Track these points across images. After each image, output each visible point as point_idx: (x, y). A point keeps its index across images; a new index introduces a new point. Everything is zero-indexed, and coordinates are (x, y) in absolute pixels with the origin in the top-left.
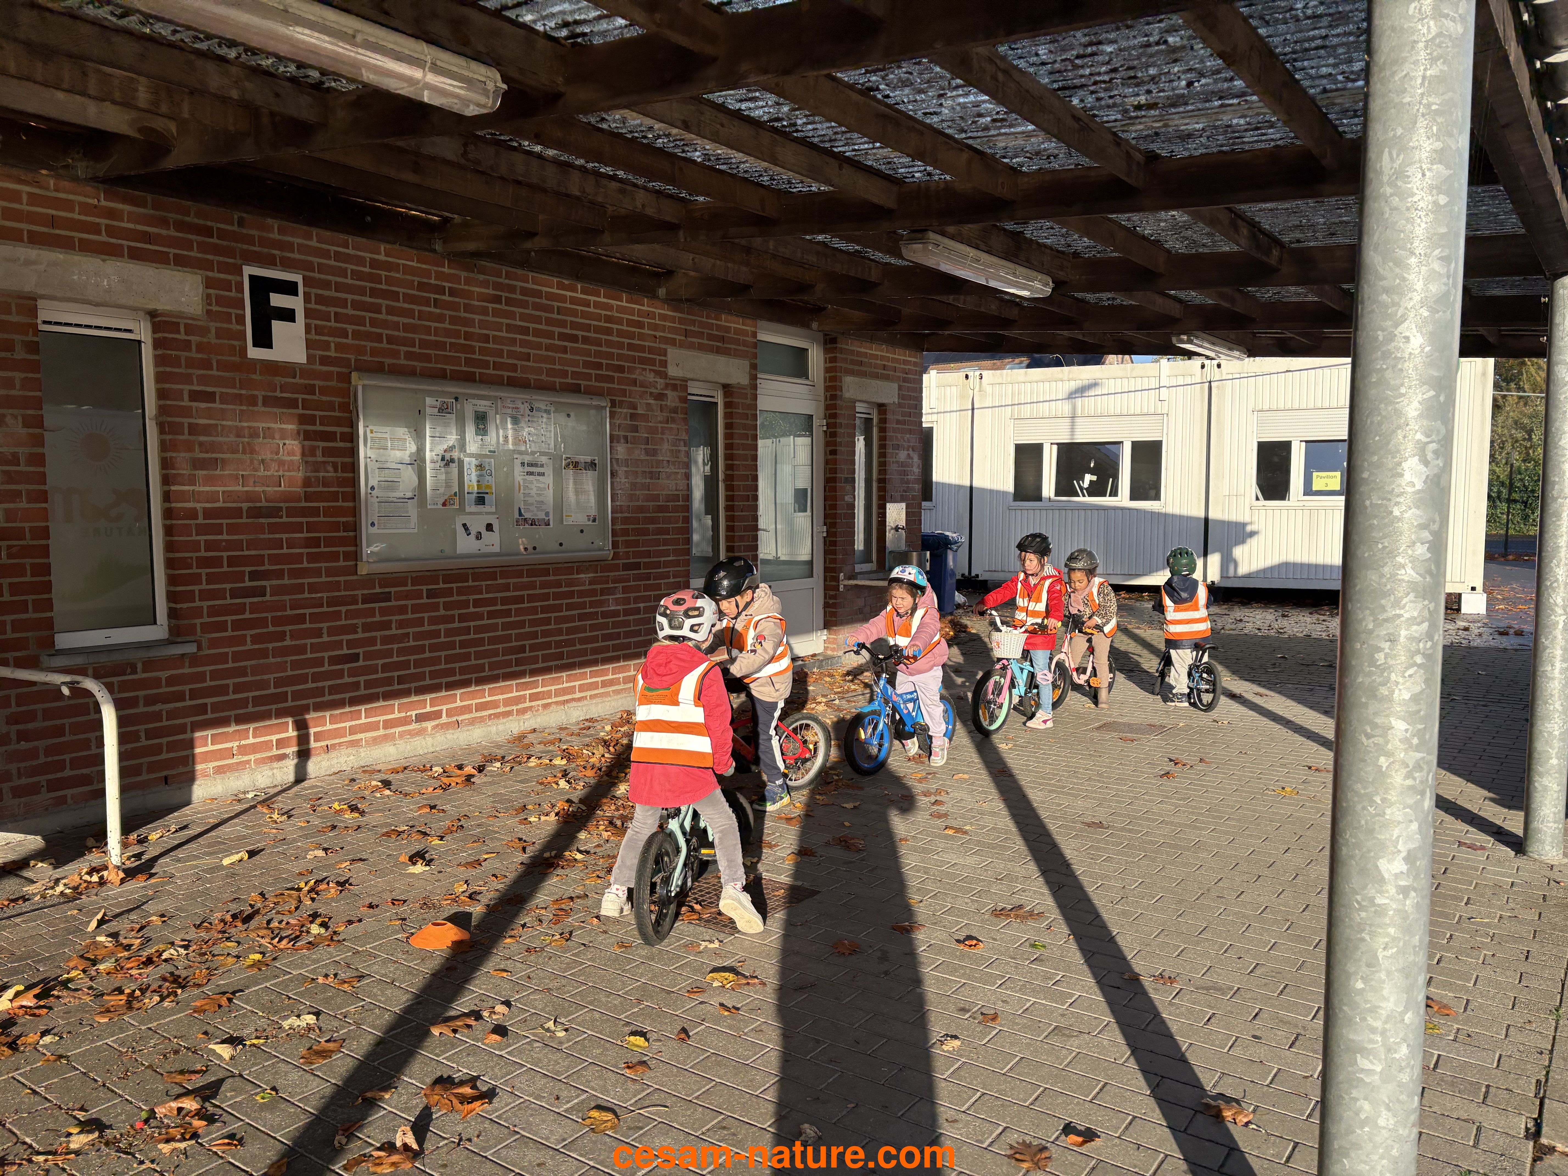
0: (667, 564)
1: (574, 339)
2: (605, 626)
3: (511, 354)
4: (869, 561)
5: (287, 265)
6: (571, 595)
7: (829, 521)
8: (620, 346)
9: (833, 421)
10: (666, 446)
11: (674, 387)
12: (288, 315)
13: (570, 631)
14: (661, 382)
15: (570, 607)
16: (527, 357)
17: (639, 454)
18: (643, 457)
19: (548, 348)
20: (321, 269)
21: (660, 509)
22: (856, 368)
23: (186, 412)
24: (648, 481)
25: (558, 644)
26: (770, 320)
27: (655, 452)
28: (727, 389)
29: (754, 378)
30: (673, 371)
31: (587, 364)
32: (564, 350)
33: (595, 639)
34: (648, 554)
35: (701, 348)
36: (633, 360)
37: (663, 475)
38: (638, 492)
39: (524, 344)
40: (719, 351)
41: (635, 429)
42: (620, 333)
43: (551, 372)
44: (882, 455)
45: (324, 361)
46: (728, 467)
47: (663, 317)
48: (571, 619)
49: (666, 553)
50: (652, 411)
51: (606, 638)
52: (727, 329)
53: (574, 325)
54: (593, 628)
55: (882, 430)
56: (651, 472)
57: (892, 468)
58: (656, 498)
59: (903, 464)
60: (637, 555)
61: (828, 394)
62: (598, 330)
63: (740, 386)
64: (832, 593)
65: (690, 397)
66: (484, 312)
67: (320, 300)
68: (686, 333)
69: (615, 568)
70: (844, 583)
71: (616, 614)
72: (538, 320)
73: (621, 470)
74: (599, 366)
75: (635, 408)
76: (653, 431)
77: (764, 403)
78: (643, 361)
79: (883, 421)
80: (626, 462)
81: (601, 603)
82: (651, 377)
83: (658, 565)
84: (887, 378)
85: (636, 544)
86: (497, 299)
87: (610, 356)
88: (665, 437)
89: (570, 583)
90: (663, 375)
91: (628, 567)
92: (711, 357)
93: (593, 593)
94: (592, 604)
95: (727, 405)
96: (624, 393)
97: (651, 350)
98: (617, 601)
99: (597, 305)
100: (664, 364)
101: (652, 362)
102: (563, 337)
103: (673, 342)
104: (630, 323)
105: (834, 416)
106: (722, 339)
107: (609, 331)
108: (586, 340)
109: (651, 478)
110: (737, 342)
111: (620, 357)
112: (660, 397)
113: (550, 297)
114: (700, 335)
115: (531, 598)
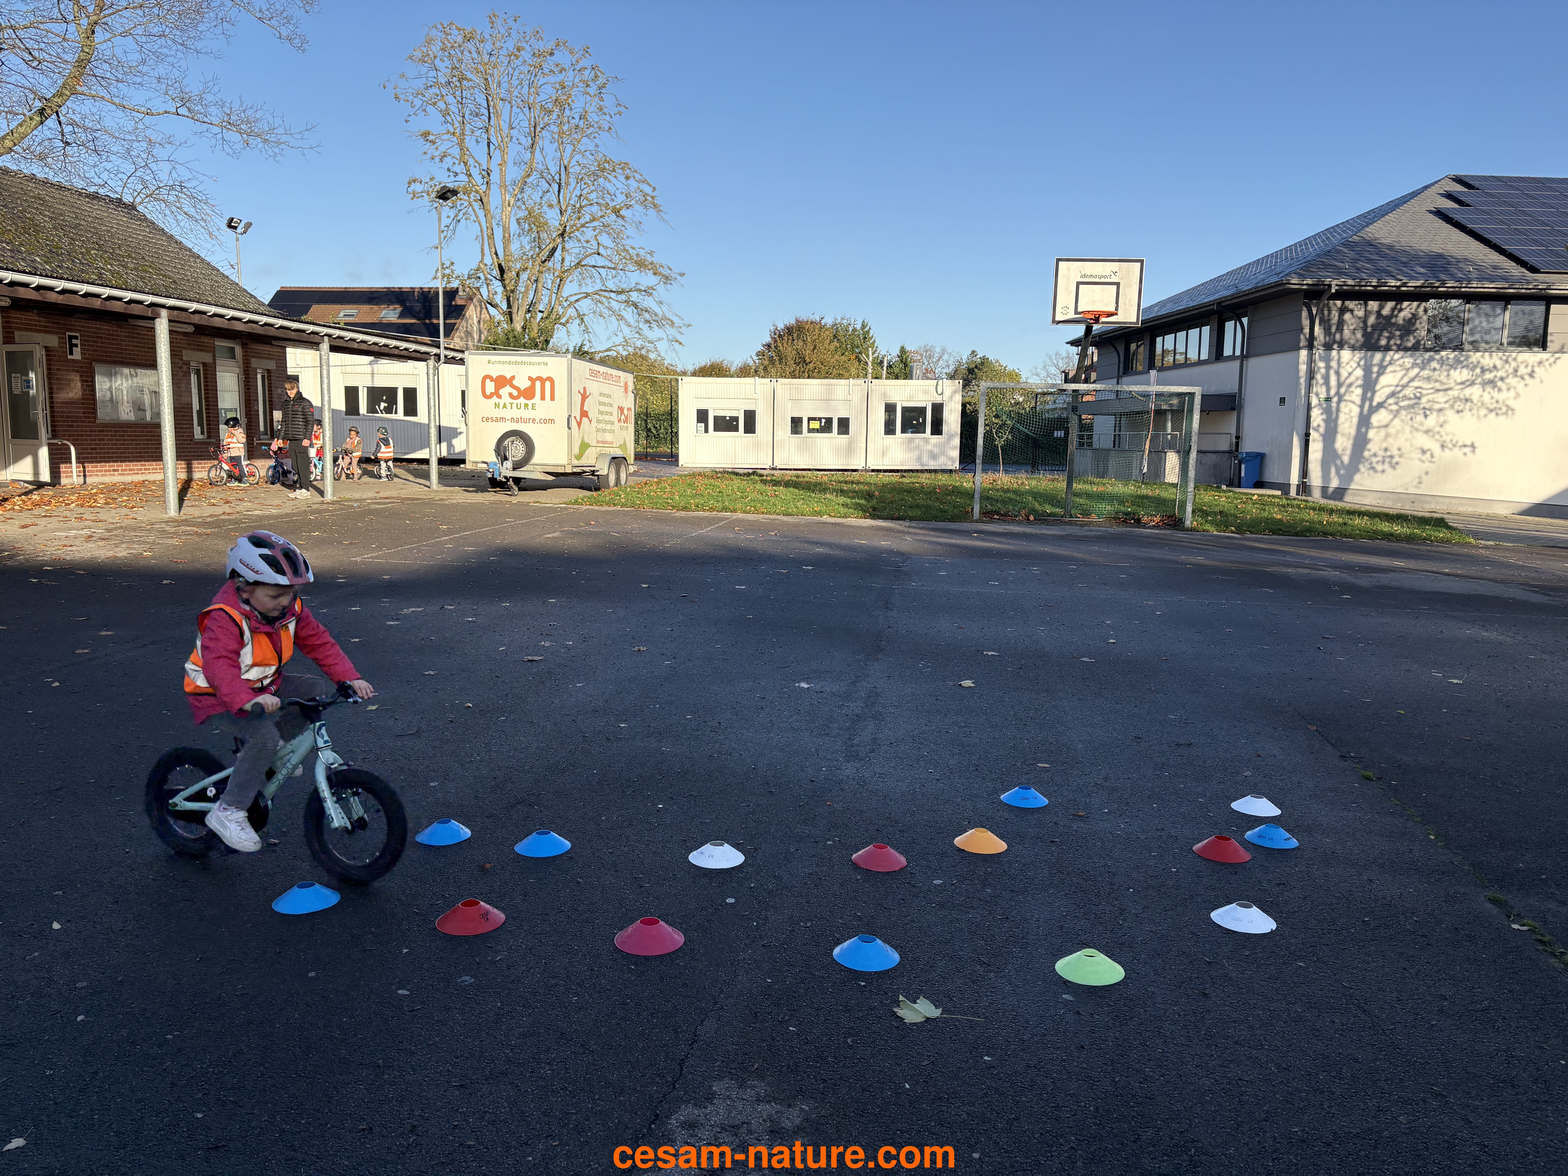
3: (134, 355)
4: (266, 434)
5: (76, 331)
6: (155, 436)
7: (248, 416)
9: (249, 376)
11: (186, 364)
12: (77, 346)
16: (138, 355)
19: (145, 352)
20: (84, 331)
21: (184, 408)
22: (258, 355)
23: (55, 374)
28: (204, 364)
29: (216, 360)
30: (185, 358)
32: (149, 352)
35: (194, 350)
40: (201, 350)
44: (270, 390)
45: (86, 359)
47: (181, 339)
49: (185, 424)
52: (204, 342)
55: (270, 380)
58: (181, 404)
61: (246, 366)
63: (209, 363)
67: (84, 340)
68: (189, 344)
70: (256, 442)
77: (219, 369)
79: (270, 375)
82: (178, 361)
83: (183, 428)
84: (270, 359)
90: (182, 360)
92: (198, 352)
95: (204, 370)
97: (177, 351)
100: (182, 356)
101: (178, 355)
102: (148, 348)
103: (184, 348)
106: (203, 346)
110: (207, 347)
112: (181, 367)
114: (194, 345)
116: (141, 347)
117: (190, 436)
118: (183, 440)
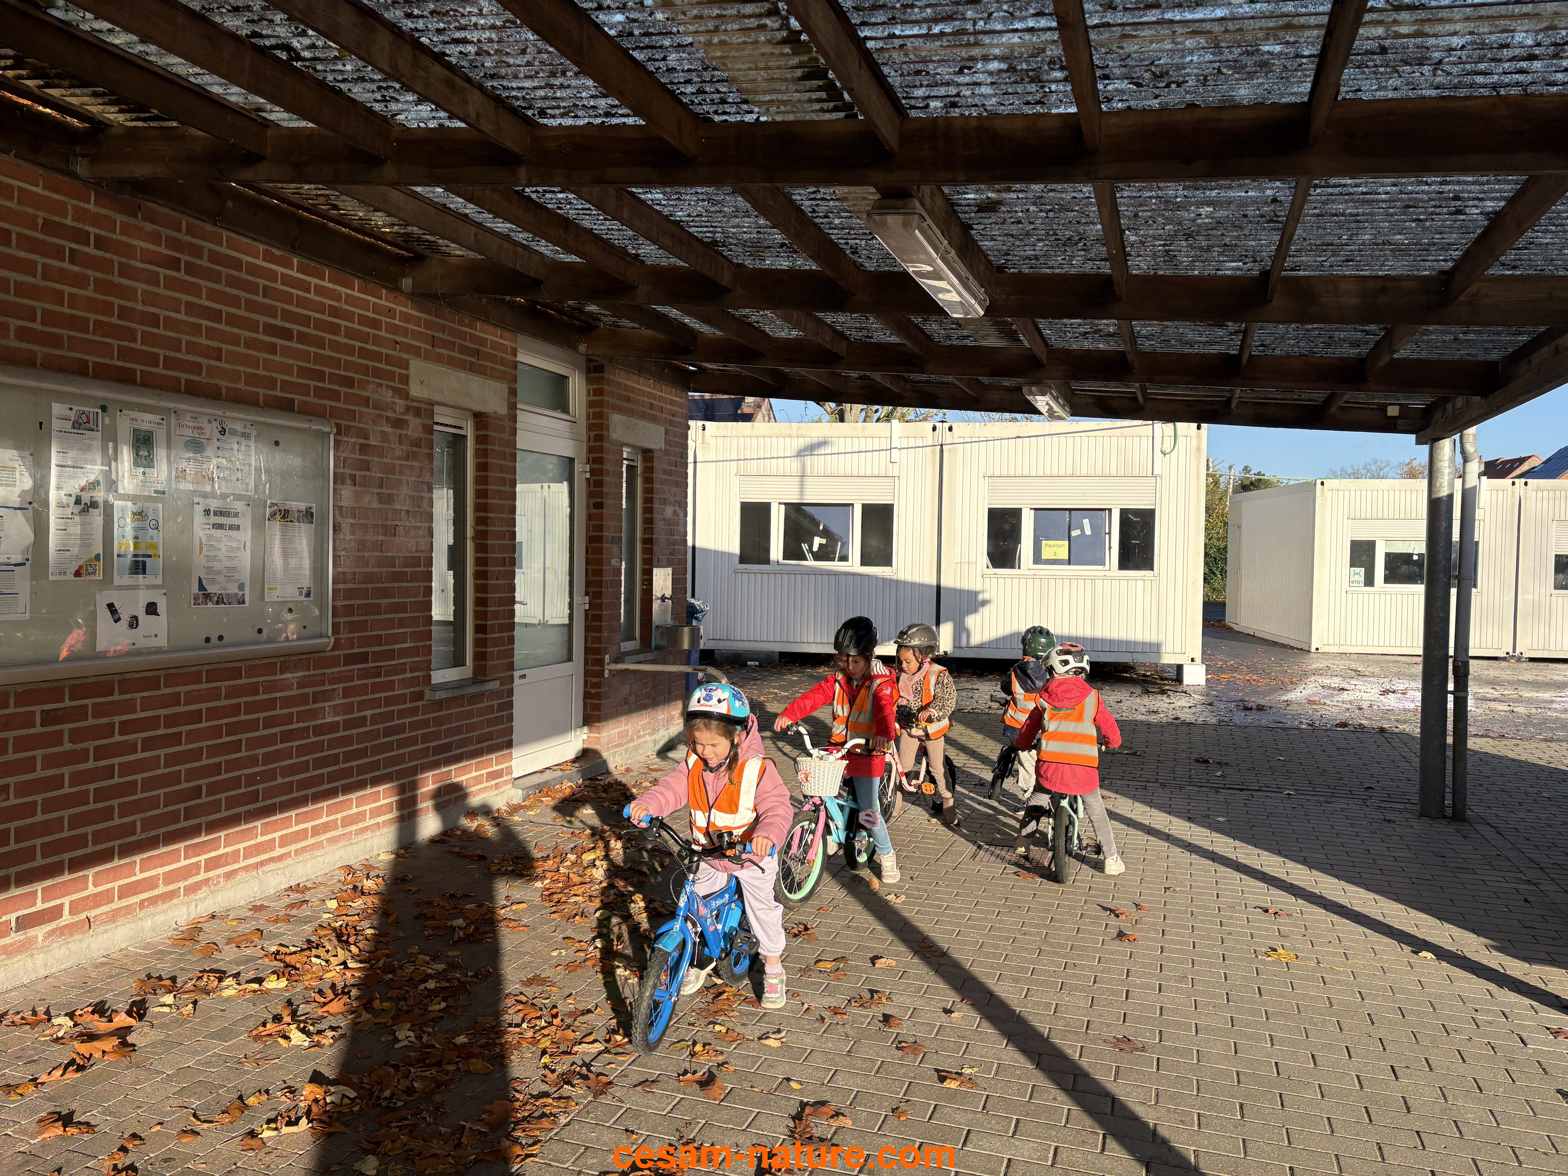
0: (403, 653)
1: (287, 334)
2: (319, 747)
3: (192, 348)
4: (631, 638)
6: (270, 704)
7: (592, 589)
8: (350, 350)
9: (598, 466)
10: (404, 491)
11: (418, 412)
13: (269, 758)
14: (401, 404)
15: (269, 723)
16: (217, 355)
17: (370, 501)
18: (375, 505)
19: (250, 344)
21: (397, 577)
22: (624, 404)
24: (381, 538)
25: (251, 780)
26: (533, 335)
27: (388, 499)
28: (480, 419)
29: (513, 407)
30: (416, 390)
31: (303, 372)
32: (273, 349)
33: (304, 767)
34: (378, 640)
35: (451, 362)
36: (365, 370)
37: (401, 531)
38: (367, 554)
39: (211, 333)
40: (472, 369)
41: (366, 466)
42: (350, 333)
43: (252, 379)
44: (648, 510)
46: (479, 521)
47: (406, 317)
48: (270, 740)
49: (402, 638)
50: (389, 442)
51: (321, 763)
52: (483, 342)
53: (287, 316)
55: (648, 480)
56: (385, 527)
57: (659, 526)
58: (391, 561)
59: (668, 522)
60: (363, 641)
61: (592, 434)
62: (320, 325)
64: (594, 680)
65: (436, 427)
66: (153, 279)
68: (434, 341)
69: (333, 662)
70: (610, 667)
71: (333, 727)
72: (235, 302)
73: (347, 523)
74: (319, 376)
75: (366, 437)
76: (390, 469)
77: (522, 441)
78: (378, 373)
79: (649, 469)
80: (353, 513)
81: (313, 714)
82: (388, 396)
83: (389, 655)
84: (654, 419)
85: (362, 626)
86: (174, 264)
87: (335, 363)
88: (404, 478)
89: (271, 687)
90: (404, 394)
91: (351, 659)
92: (462, 375)
93: (303, 699)
94: (301, 716)
95: (481, 440)
96: (352, 415)
97: (389, 360)
98: (336, 710)
99: (319, 290)
100: (405, 379)
101: (390, 376)
102: (271, 330)
103: (416, 352)
104: (363, 320)
105: (599, 461)
106: (477, 353)
107: (334, 329)
108: (303, 338)
109: (385, 535)
110: (494, 359)
111: (349, 365)
112: (399, 423)
113: (254, 270)
114: (451, 345)
115: (213, 714)
116: (232, 320)
117: (415, 681)
118: (389, 701)
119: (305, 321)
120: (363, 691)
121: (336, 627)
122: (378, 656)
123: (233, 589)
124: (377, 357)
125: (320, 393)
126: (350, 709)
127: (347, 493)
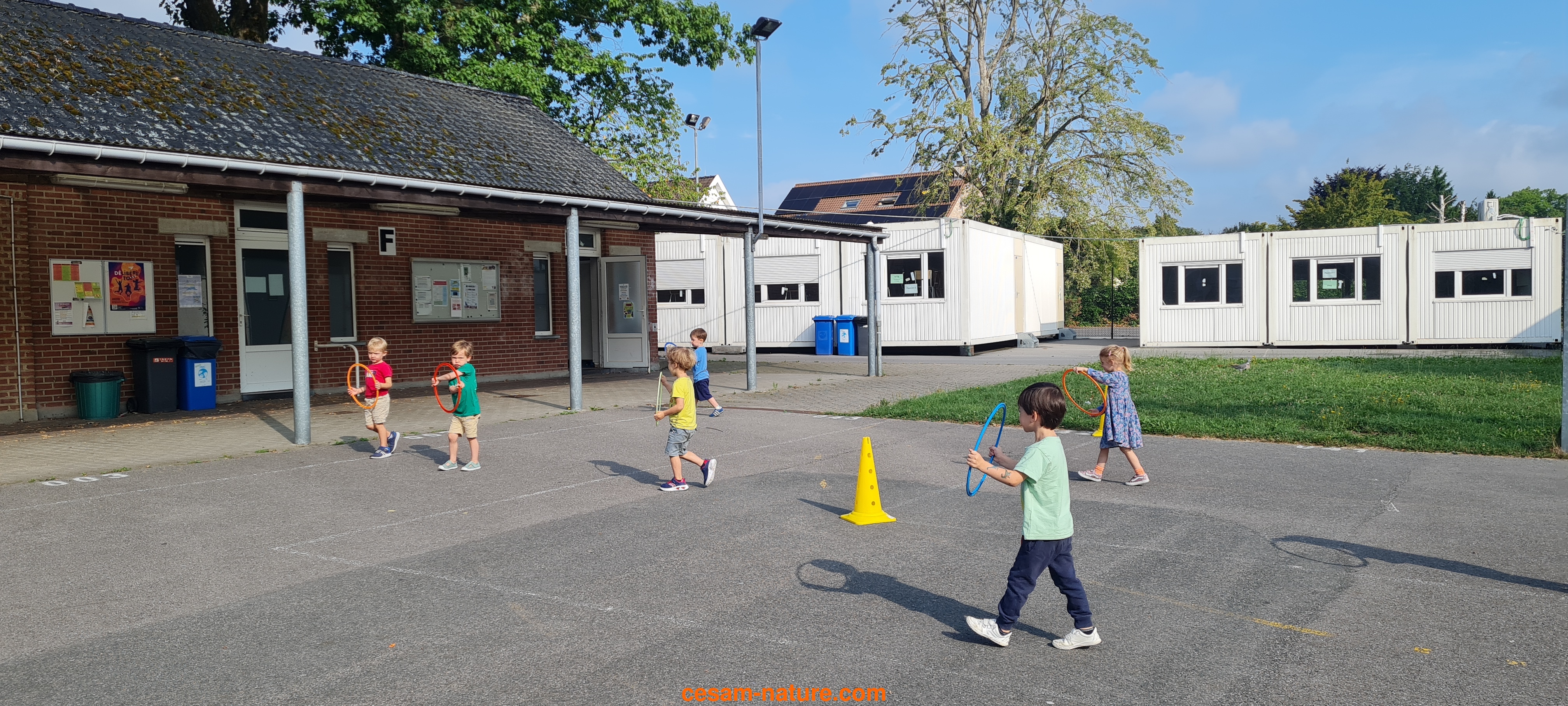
0: (525, 324)
1: (486, 240)
2: (499, 347)
3: (463, 248)
5: (391, 225)
6: (485, 334)
8: (504, 241)
10: (524, 278)
11: (527, 255)
12: (391, 241)
13: (485, 348)
14: (521, 253)
15: (485, 339)
16: (468, 248)
17: (512, 282)
18: (514, 283)
19: (477, 244)
20: (401, 225)
22: (616, 242)
23: (363, 272)
24: (516, 292)
28: (552, 254)
30: (526, 249)
31: (491, 249)
32: (482, 244)
33: (495, 352)
34: (516, 320)
35: (539, 239)
36: (509, 246)
38: (512, 296)
39: (467, 243)
40: (547, 240)
41: (510, 272)
42: (504, 237)
43: (477, 253)
45: (402, 254)
46: (553, 286)
47: (522, 229)
48: (485, 343)
49: (524, 320)
50: (518, 265)
51: (499, 352)
52: (551, 231)
53: (486, 235)
54: (494, 348)
56: (517, 289)
58: (520, 298)
60: (511, 320)
61: (603, 254)
62: (495, 236)
63: (557, 253)
65: (534, 258)
66: (453, 233)
67: (401, 235)
68: (532, 234)
69: (503, 325)
71: (503, 343)
72: (472, 235)
73: (505, 288)
74: (496, 249)
75: (511, 264)
76: (518, 272)
78: (513, 246)
80: (507, 285)
81: (497, 338)
82: (517, 252)
83: (521, 325)
84: (634, 245)
85: (511, 316)
86: (458, 229)
87: (500, 245)
88: (523, 275)
89: (485, 330)
90: (523, 251)
91: (508, 325)
92: (543, 242)
93: (494, 334)
94: (494, 339)
96: (506, 259)
97: (517, 242)
98: (504, 338)
99: (495, 227)
100: (523, 246)
101: (518, 246)
102: (482, 240)
103: (526, 238)
104: (508, 232)
106: (548, 235)
107: (500, 236)
108: (490, 240)
109: (518, 291)
110: (555, 235)
111: (504, 245)
112: (521, 259)
113: (477, 226)
114: (539, 234)
116: (472, 239)
117: (529, 333)
118: (520, 338)
119: (491, 236)
120: (512, 334)
121: (503, 316)
122: (516, 325)
123: (474, 305)
124: (513, 241)
125: (496, 254)
126: (508, 338)
127: (505, 280)
